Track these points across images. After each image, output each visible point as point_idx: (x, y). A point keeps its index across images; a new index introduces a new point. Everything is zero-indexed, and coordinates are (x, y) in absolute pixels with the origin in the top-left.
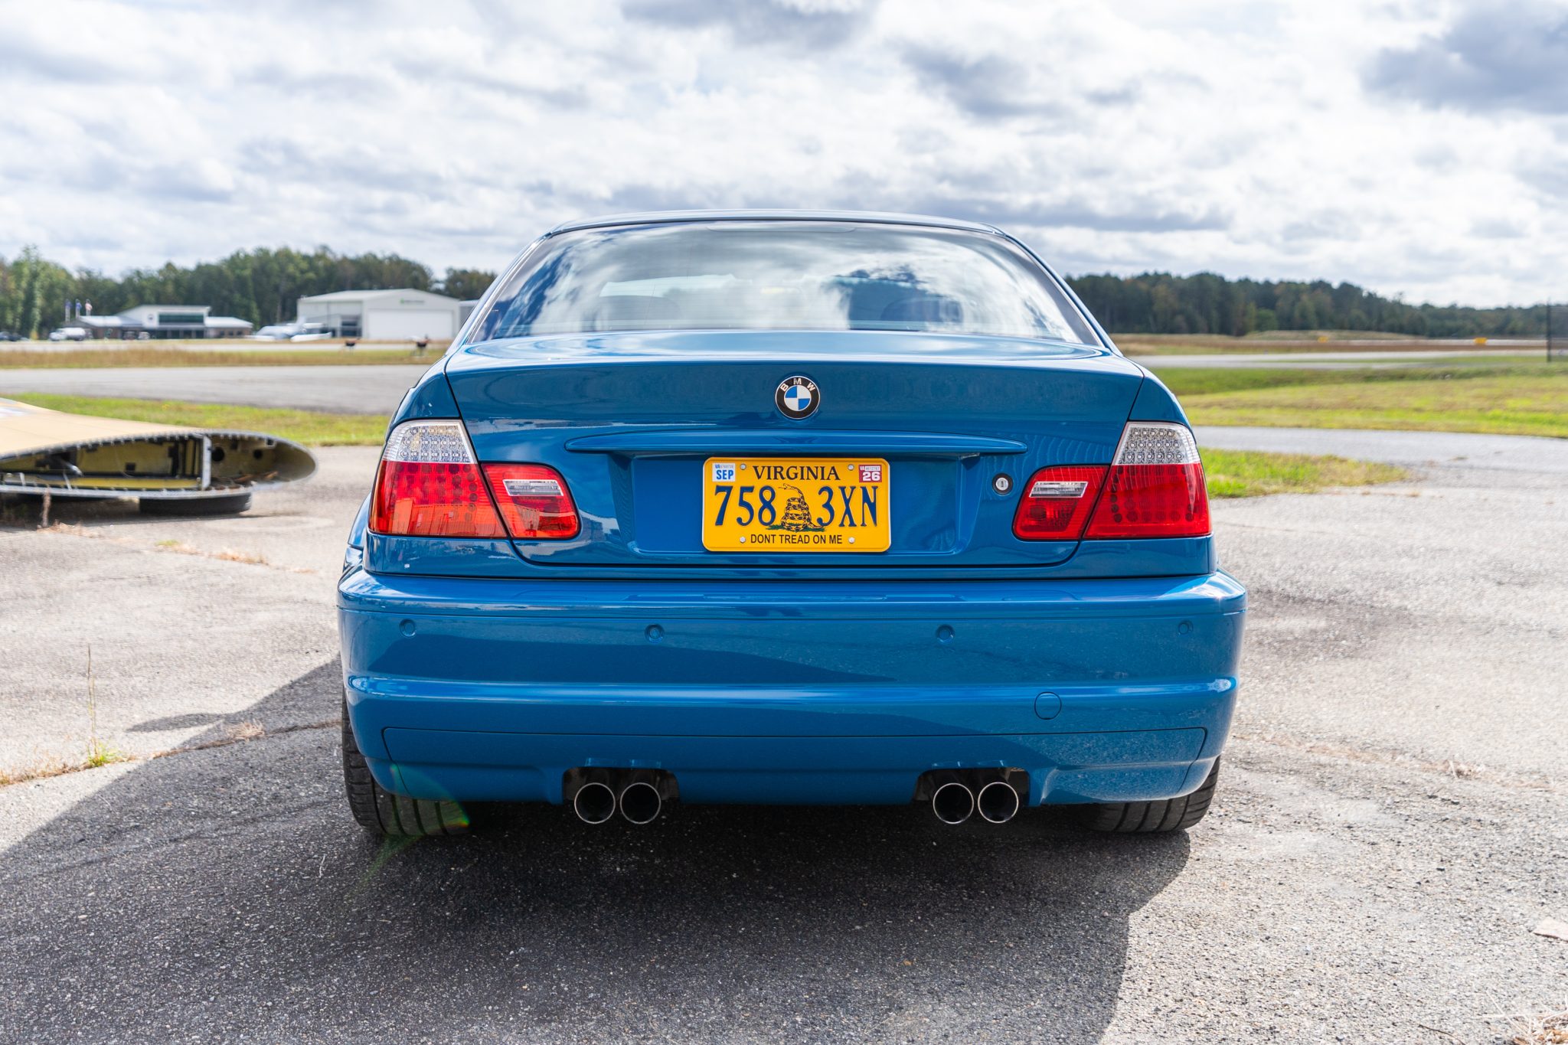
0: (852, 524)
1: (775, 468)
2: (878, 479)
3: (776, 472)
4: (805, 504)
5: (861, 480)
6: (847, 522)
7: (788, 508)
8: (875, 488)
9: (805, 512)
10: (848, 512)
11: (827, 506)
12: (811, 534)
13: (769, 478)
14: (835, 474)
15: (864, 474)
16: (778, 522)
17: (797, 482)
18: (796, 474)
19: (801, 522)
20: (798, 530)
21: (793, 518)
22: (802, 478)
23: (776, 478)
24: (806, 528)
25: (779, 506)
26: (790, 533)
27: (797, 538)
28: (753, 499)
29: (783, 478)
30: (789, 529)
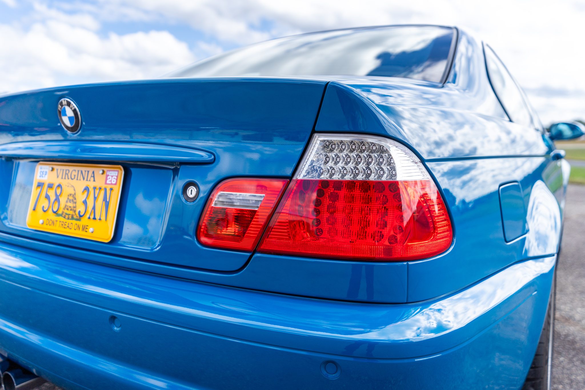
0: (94, 218)
1: (66, 170)
2: (115, 182)
3: (66, 174)
4: (75, 199)
5: (106, 183)
6: (92, 217)
7: (67, 202)
8: (111, 189)
9: (74, 205)
10: (94, 208)
11: (85, 202)
12: (74, 222)
13: (62, 178)
14: (94, 177)
15: (108, 177)
16: (60, 212)
17: (74, 182)
18: (75, 176)
19: (71, 212)
20: (68, 219)
21: (68, 209)
22: (77, 179)
23: (65, 178)
24: (72, 218)
25: (63, 200)
26: (64, 220)
27: (67, 224)
28: (52, 194)
29: (68, 179)
30: (64, 217)
